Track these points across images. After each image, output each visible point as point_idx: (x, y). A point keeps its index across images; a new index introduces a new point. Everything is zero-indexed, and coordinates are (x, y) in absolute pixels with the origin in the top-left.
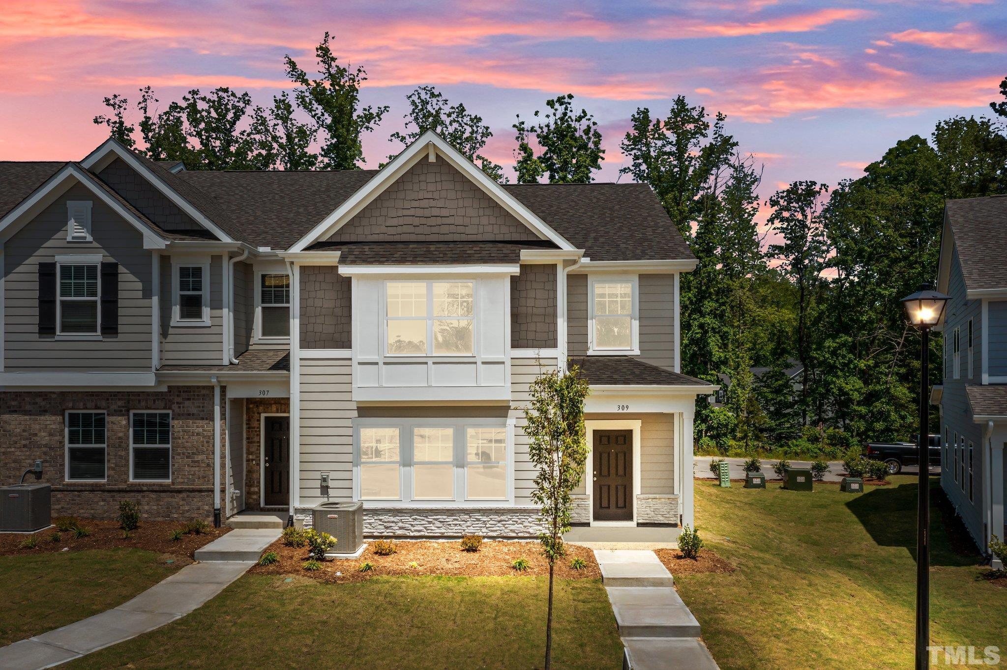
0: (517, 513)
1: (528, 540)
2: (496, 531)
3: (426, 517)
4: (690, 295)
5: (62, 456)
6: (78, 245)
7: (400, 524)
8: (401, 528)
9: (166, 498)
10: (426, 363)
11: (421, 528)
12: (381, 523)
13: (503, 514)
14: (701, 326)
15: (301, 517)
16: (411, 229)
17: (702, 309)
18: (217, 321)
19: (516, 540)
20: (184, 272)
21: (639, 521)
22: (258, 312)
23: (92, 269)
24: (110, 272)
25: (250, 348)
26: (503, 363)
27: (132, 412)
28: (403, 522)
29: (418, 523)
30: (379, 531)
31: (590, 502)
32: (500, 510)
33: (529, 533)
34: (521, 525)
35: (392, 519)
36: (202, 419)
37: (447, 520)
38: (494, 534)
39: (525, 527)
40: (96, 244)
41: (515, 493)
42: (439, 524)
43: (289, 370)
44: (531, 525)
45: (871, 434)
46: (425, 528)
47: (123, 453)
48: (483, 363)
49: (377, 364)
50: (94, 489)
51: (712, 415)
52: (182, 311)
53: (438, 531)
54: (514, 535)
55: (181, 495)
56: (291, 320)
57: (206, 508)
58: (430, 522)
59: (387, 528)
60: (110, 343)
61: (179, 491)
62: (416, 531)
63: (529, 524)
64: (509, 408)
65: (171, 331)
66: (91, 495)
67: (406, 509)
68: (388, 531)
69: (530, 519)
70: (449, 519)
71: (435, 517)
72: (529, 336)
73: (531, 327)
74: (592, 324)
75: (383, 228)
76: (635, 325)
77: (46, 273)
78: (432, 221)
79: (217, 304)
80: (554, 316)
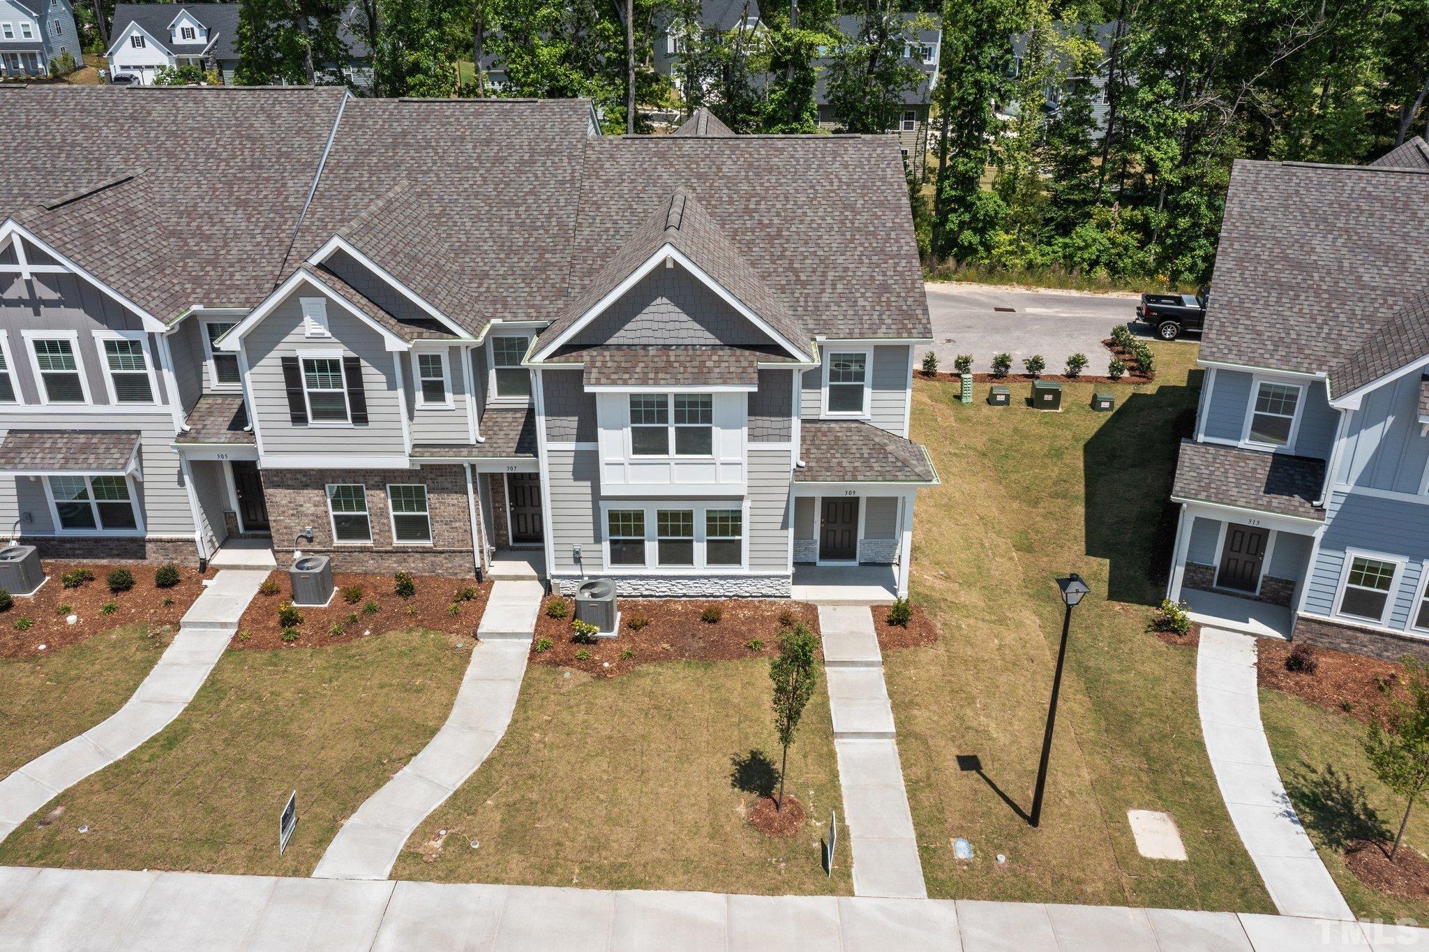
0: (750, 578)
1: (760, 599)
2: (731, 592)
3: (670, 581)
5: (329, 523)
6: (316, 340)
7: (647, 587)
8: (647, 590)
9: (430, 558)
10: (669, 464)
11: (664, 589)
12: (630, 586)
13: (738, 579)
15: (557, 581)
16: (650, 333)
18: (460, 405)
19: (750, 599)
20: (426, 360)
21: (861, 561)
22: (492, 374)
23: (334, 365)
24: (353, 368)
25: (487, 407)
26: (740, 464)
27: (388, 486)
28: (649, 585)
29: (663, 585)
30: (627, 591)
31: (818, 545)
32: (735, 575)
33: (761, 593)
34: (754, 587)
35: (640, 582)
36: (456, 492)
37: (689, 583)
38: (731, 594)
39: (757, 588)
40: (334, 340)
41: (750, 561)
42: (680, 586)
43: (536, 455)
45: (1172, 231)
46: (669, 589)
47: (386, 521)
48: (722, 463)
49: (621, 464)
50: (363, 550)
51: (978, 203)
52: (424, 395)
53: (681, 592)
54: (748, 594)
55: (443, 555)
56: (537, 417)
57: (468, 565)
58: (673, 585)
59: (635, 589)
60: (361, 430)
61: (442, 552)
62: (661, 591)
63: (761, 587)
65: (416, 413)
66: (361, 555)
67: (650, 575)
68: (636, 591)
69: (762, 583)
70: (691, 583)
71: (677, 581)
72: (765, 432)
73: (767, 424)
74: (825, 392)
75: (622, 333)
76: (868, 393)
77: (290, 366)
78: (670, 326)
79: (458, 390)
80: (789, 415)
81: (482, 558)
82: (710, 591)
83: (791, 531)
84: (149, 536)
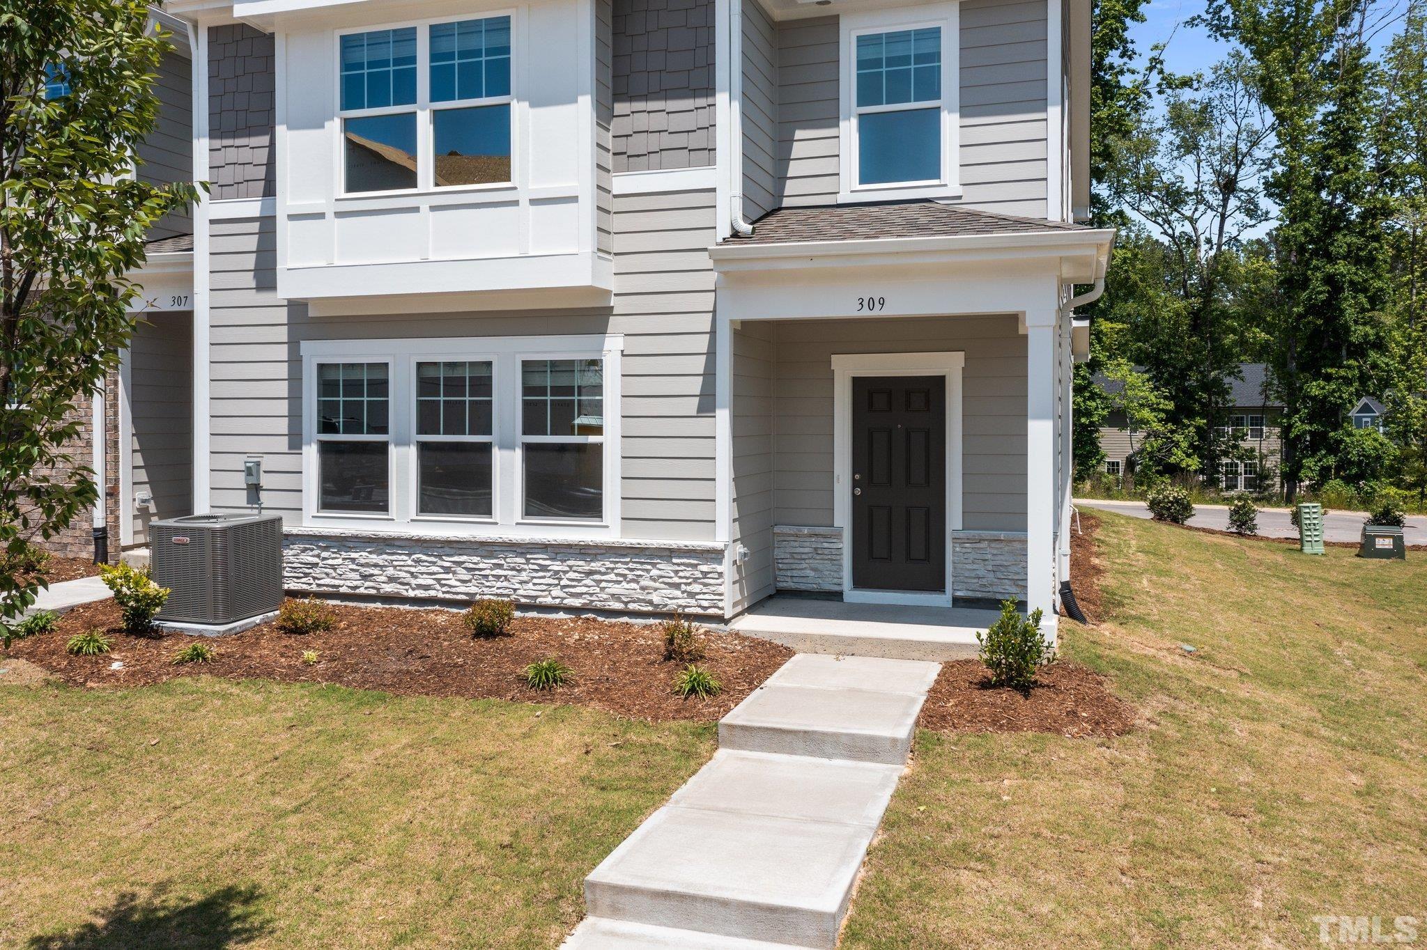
0: (625, 556)
1: (651, 621)
2: (579, 595)
3: (439, 557)
4: (1307, 225)
7: (390, 571)
8: (391, 580)
10: (416, 209)
11: (429, 581)
12: (354, 567)
13: (595, 558)
14: (1329, 280)
17: (1331, 248)
19: (625, 619)
21: (959, 594)
26: (574, 199)
28: (395, 567)
29: (423, 569)
30: (348, 583)
31: (846, 545)
32: (587, 546)
33: (650, 603)
34: (634, 585)
35: (374, 558)
37: (481, 566)
38: (577, 603)
39: (643, 588)
41: (623, 508)
42: (464, 575)
44: (657, 585)
46: (438, 580)
48: (533, 202)
49: (321, 216)
53: (463, 589)
54: (618, 606)
56: (195, 142)
58: (447, 570)
59: (365, 577)
62: (419, 587)
63: (652, 584)
64: (608, 311)
67: (399, 539)
68: (368, 584)
69: (655, 572)
70: (485, 564)
71: (456, 559)
72: (654, 142)
73: (658, 121)
74: (849, 130)
76: (950, 124)
80: (708, 90)
81: (112, 511)
82: (530, 590)
83: (723, 418)
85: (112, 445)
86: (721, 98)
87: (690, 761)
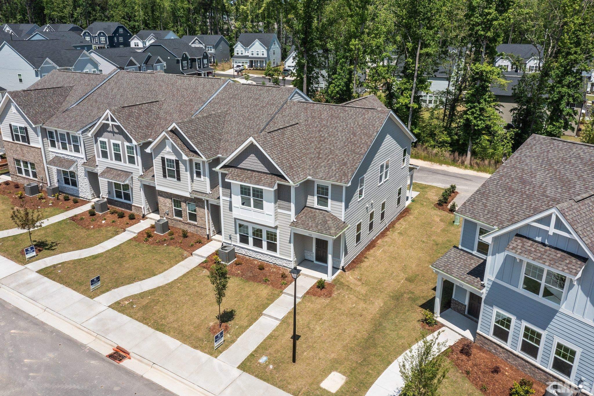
0: (280, 258)
1: (283, 267)
3: (256, 253)
5: (173, 210)
6: (169, 153)
7: (249, 253)
9: (196, 228)
10: (251, 211)
12: (244, 251)
13: (276, 258)
16: (249, 165)
18: (205, 180)
19: (280, 266)
20: (196, 164)
23: (173, 160)
24: (177, 162)
26: (271, 216)
27: (187, 202)
29: (254, 254)
30: (244, 253)
31: (314, 255)
32: (275, 256)
33: (283, 265)
34: (281, 262)
35: (247, 251)
36: (202, 208)
38: (274, 263)
40: (173, 154)
41: (280, 252)
47: (186, 213)
48: (266, 214)
49: (238, 208)
50: (180, 221)
52: (196, 175)
53: (259, 258)
54: (279, 264)
57: (205, 233)
58: (257, 255)
59: (246, 253)
60: (178, 183)
61: (199, 227)
62: (253, 256)
63: (283, 263)
64: (277, 228)
65: (194, 180)
66: (180, 223)
67: (250, 249)
69: (283, 261)
70: (262, 255)
71: (258, 253)
72: (283, 206)
73: (284, 204)
74: (316, 198)
75: (242, 164)
76: (329, 200)
77: (163, 159)
78: (255, 164)
79: (205, 176)
80: (290, 202)
81: (209, 232)
82: (268, 260)
83: (292, 245)
84: (133, 204)
85: (209, 222)
86: (292, 203)
87: (279, 296)
